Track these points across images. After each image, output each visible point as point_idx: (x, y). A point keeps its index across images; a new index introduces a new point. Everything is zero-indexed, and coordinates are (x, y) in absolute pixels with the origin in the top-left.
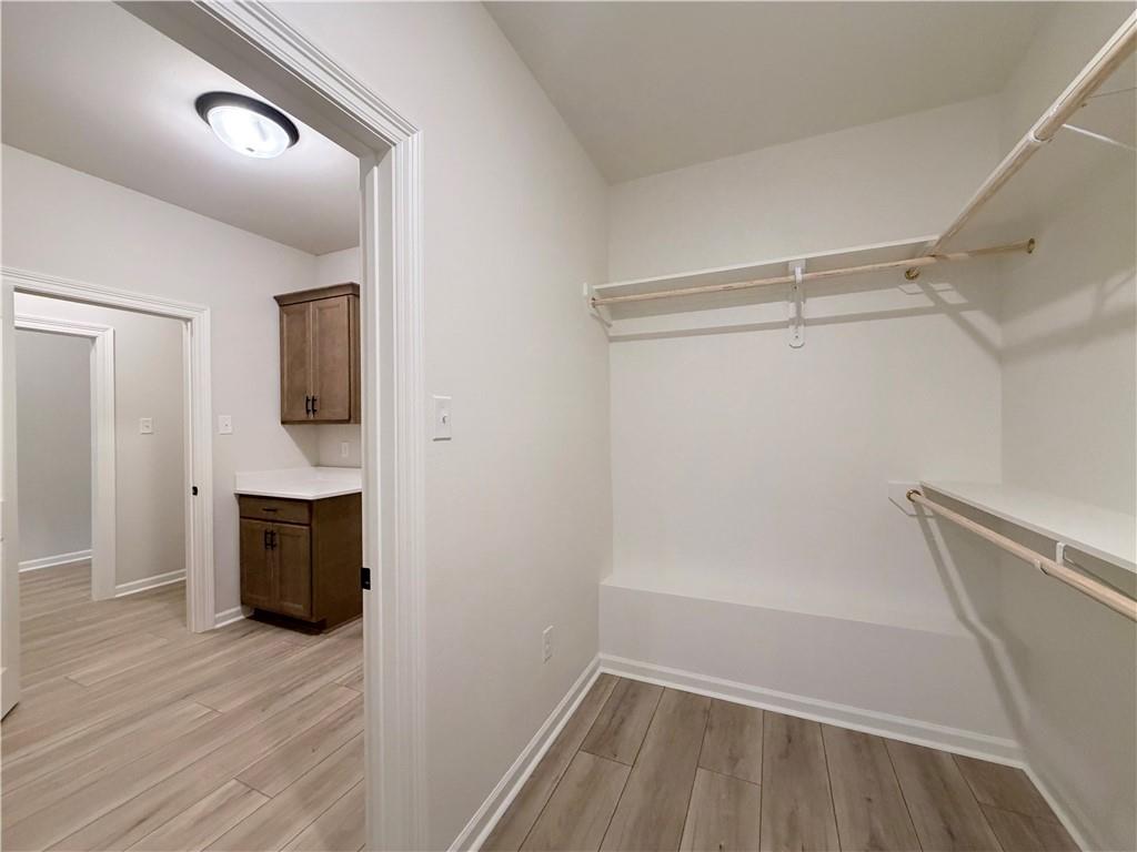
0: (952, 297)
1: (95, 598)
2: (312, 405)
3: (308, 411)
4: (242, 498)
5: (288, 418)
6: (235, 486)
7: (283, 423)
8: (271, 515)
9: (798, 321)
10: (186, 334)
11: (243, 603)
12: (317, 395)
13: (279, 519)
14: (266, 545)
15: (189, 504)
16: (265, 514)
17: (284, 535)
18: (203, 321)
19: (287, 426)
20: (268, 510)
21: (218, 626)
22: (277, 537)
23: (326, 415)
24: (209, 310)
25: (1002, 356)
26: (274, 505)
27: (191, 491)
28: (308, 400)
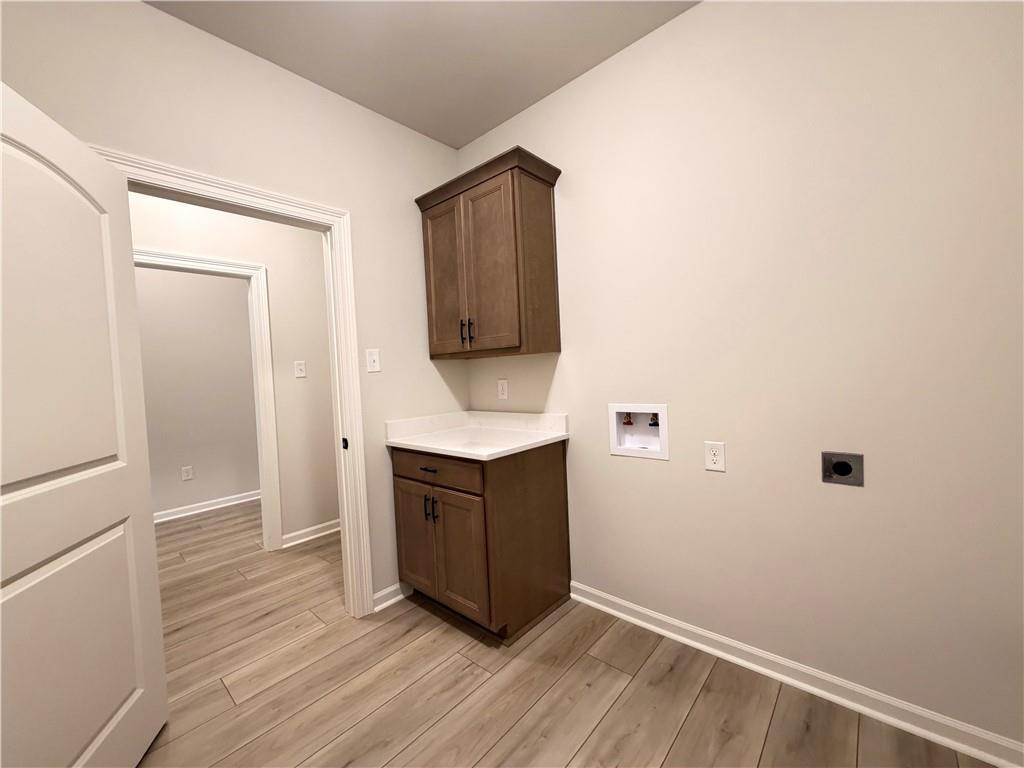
1: (267, 548)
2: (467, 331)
3: (463, 339)
4: (395, 451)
5: (440, 351)
6: (387, 438)
7: (433, 357)
8: (429, 477)
10: (326, 247)
11: (401, 580)
12: (474, 318)
13: (438, 482)
14: (427, 515)
15: (339, 458)
16: (421, 475)
17: (450, 505)
18: (342, 228)
19: (437, 361)
20: (425, 469)
21: (377, 609)
22: (439, 507)
23: (487, 342)
24: (348, 215)
26: (434, 464)
27: (341, 444)
28: (463, 325)
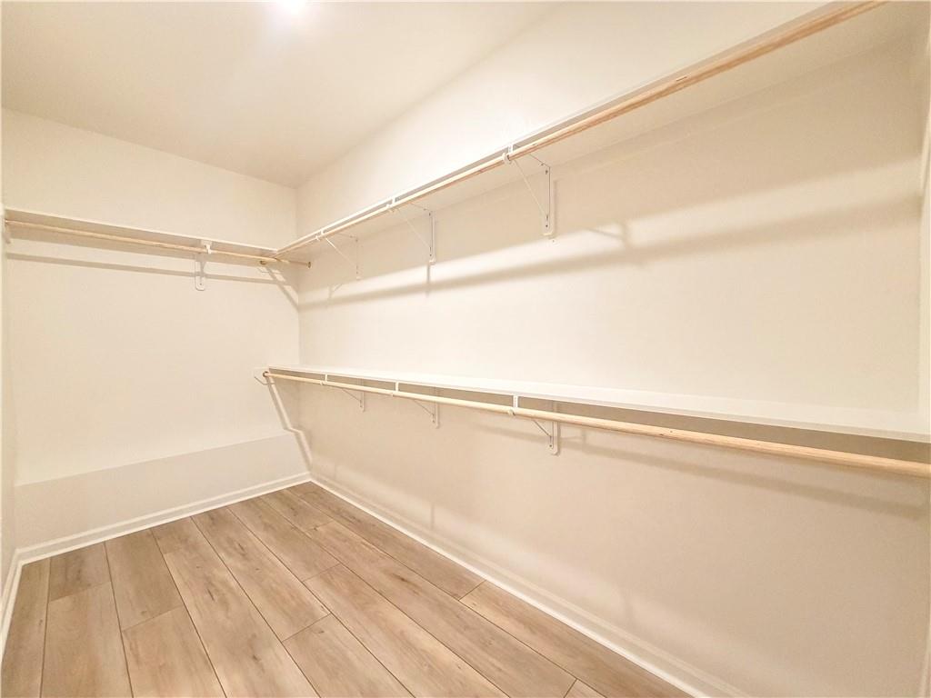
0: (280, 278)
9: (201, 274)
25: (299, 308)
